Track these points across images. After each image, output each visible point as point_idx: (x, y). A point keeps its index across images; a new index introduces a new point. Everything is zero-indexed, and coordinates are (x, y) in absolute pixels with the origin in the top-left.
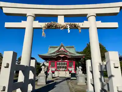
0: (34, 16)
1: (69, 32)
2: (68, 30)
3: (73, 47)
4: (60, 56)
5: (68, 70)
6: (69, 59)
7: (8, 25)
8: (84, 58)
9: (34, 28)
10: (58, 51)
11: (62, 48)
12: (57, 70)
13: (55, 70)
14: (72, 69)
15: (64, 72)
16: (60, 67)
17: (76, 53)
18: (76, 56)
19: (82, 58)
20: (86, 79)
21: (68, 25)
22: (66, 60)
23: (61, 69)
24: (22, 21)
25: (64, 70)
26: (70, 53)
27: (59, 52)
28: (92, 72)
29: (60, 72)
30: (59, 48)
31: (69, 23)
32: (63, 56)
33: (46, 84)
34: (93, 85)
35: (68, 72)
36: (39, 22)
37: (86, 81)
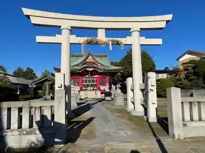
0: (70, 28)
1: (111, 49)
2: (110, 47)
3: (105, 56)
4: (88, 69)
5: (99, 90)
6: (100, 74)
7: (39, 39)
8: (122, 73)
9: (71, 44)
10: (84, 62)
11: (90, 57)
12: (83, 90)
13: (81, 90)
14: (106, 88)
15: (94, 92)
16: (88, 86)
17: (110, 65)
18: (110, 70)
19: (119, 72)
20: (126, 100)
21: (110, 42)
22: (96, 76)
23: (89, 88)
24: (57, 35)
25: (93, 90)
26: (102, 65)
27: (85, 64)
28: (132, 90)
29: (88, 92)
30: (85, 57)
31: (111, 39)
32: (92, 69)
33: (78, 105)
34: (133, 103)
35: (99, 92)
36: (76, 36)
37: (125, 101)
